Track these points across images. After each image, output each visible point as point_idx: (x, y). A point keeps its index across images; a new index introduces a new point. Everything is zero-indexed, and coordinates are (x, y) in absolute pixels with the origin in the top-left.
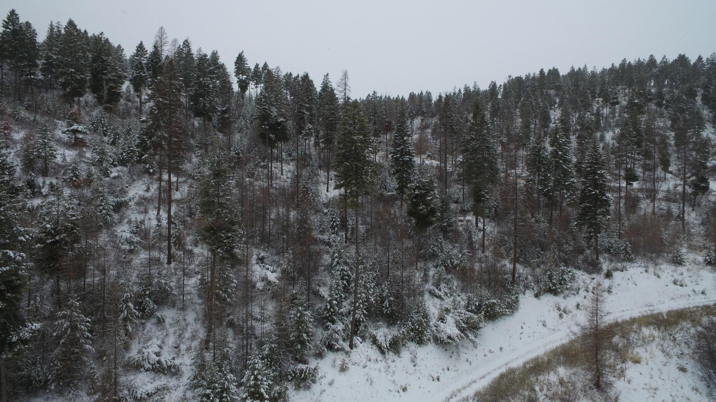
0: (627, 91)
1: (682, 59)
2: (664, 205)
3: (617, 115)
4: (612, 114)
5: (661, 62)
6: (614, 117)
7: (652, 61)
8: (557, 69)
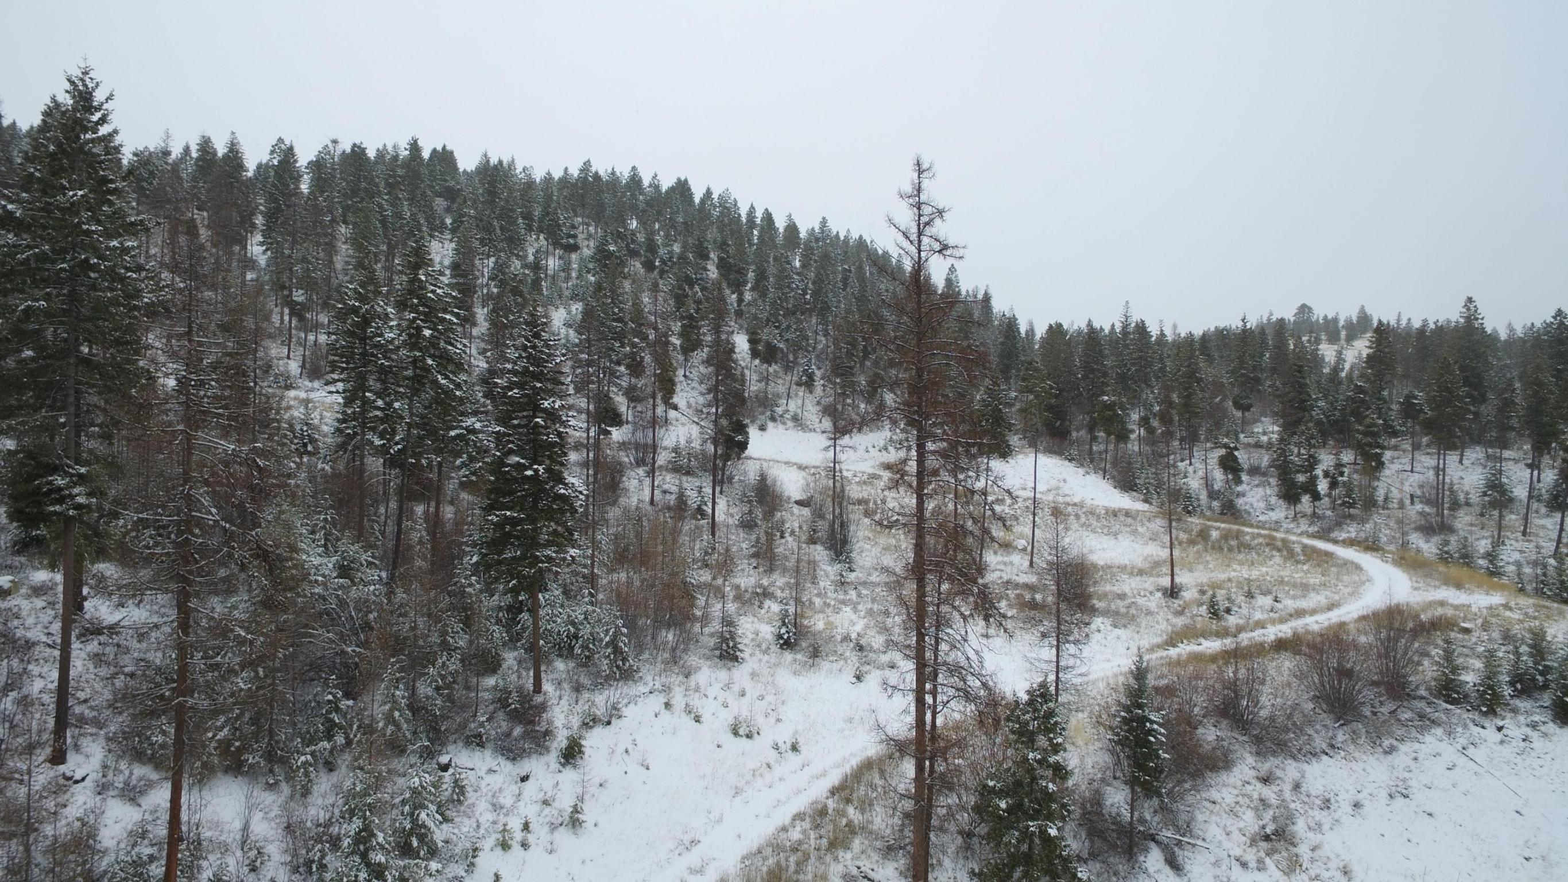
0: (592, 229)
1: (682, 188)
2: (669, 481)
3: (574, 275)
4: (563, 270)
5: (650, 186)
6: (568, 278)
7: (635, 180)
8: (452, 153)
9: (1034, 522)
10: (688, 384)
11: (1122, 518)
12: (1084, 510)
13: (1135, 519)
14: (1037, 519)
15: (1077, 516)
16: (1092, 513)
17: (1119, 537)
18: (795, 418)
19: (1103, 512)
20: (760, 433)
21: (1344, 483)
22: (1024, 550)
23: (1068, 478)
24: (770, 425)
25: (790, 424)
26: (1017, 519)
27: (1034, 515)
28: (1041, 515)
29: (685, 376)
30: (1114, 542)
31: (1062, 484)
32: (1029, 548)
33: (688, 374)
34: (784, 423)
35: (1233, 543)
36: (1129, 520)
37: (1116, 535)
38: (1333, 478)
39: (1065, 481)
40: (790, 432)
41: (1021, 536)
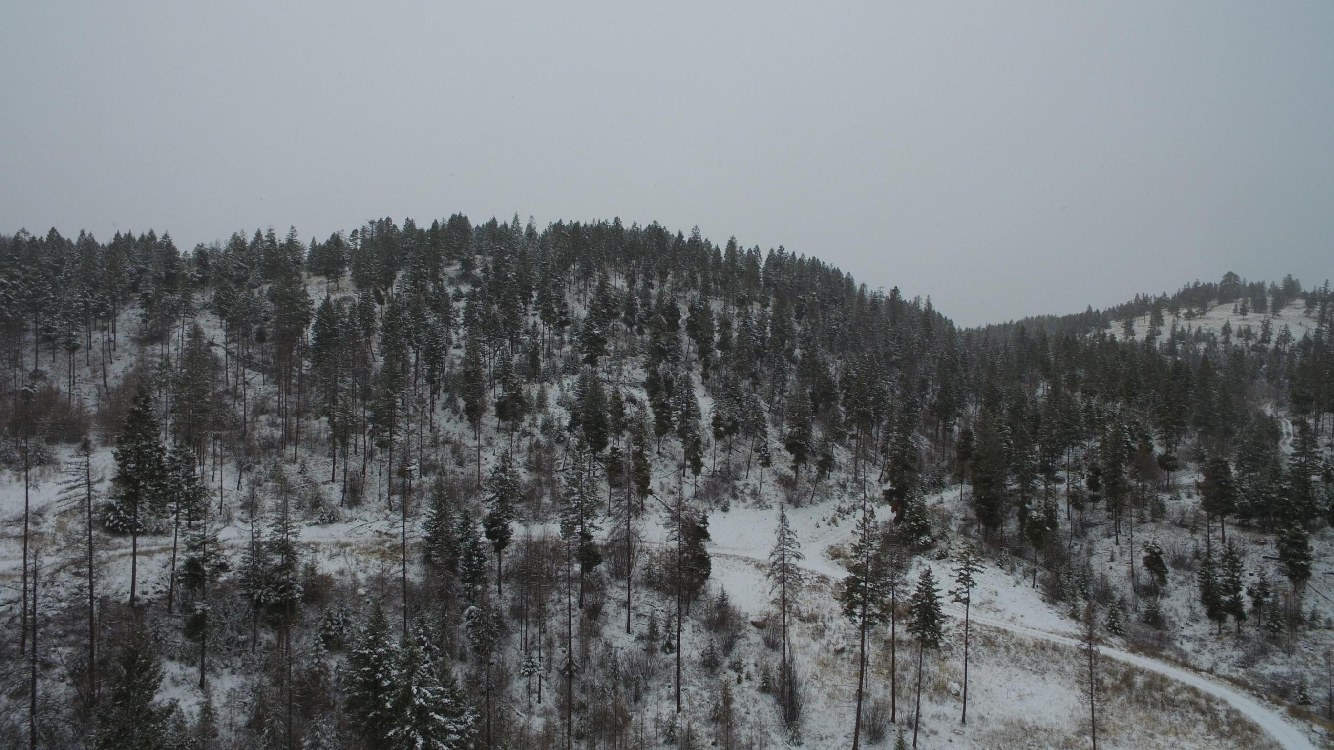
8: (466, 218)
9: (966, 654)
10: (661, 462)
11: (1050, 653)
12: (1014, 640)
13: (1062, 654)
14: (969, 650)
15: (1008, 649)
16: (1021, 644)
17: (1047, 676)
18: (754, 494)
19: (1032, 644)
20: (722, 514)
21: (1269, 605)
22: (958, 694)
23: (999, 590)
24: (733, 503)
25: (750, 501)
26: (951, 649)
27: (967, 644)
28: (973, 645)
29: (659, 453)
30: (1041, 684)
31: (993, 597)
32: (962, 694)
33: (661, 450)
34: (744, 501)
35: (1157, 695)
36: (1057, 656)
37: (1043, 672)
38: (1258, 597)
39: (996, 593)
40: (749, 511)
41: (954, 674)
